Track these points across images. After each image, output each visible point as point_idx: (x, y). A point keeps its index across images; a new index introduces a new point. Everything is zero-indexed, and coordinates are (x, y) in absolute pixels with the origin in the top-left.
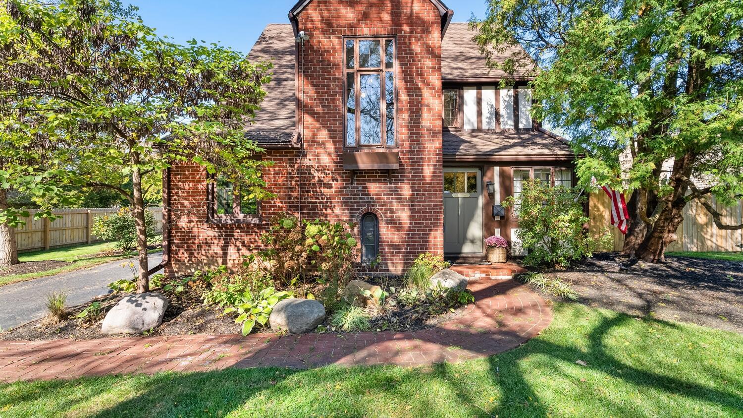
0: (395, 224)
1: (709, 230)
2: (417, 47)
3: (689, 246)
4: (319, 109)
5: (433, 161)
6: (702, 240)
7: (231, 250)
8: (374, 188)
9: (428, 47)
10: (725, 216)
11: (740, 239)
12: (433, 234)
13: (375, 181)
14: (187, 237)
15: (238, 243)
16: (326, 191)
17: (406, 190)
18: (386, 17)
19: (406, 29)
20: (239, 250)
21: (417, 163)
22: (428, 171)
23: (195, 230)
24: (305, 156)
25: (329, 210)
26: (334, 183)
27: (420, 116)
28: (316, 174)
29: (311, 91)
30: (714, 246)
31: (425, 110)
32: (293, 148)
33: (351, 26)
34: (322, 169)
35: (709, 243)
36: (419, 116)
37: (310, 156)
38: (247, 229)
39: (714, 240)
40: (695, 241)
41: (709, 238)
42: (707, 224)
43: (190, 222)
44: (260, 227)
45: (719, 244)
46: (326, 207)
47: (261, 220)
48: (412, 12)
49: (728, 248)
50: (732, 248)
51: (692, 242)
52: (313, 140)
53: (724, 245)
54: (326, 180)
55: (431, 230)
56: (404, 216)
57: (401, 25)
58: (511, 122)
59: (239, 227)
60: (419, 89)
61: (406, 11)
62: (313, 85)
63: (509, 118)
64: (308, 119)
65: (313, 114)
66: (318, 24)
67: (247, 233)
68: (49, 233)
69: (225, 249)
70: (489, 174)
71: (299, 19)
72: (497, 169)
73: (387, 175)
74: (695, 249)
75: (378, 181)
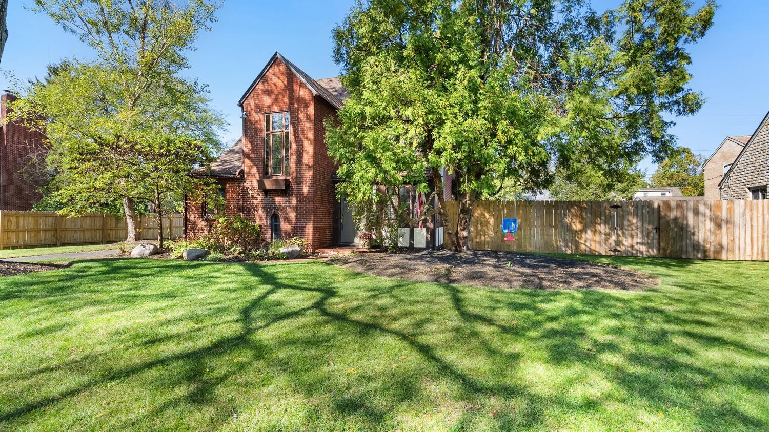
0: (287, 220)
1: (583, 236)
2: (302, 116)
3: (564, 249)
4: (252, 155)
5: (308, 183)
6: (577, 244)
8: (278, 199)
9: (307, 115)
10: (600, 224)
11: (613, 244)
12: (307, 227)
13: (278, 195)
14: (194, 225)
16: (255, 202)
17: (294, 201)
18: (286, 100)
19: (296, 105)
21: (300, 184)
22: (305, 189)
23: (197, 222)
24: (245, 182)
25: (256, 212)
26: (258, 197)
27: (302, 157)
28: (250, 192)
29: (249, 146)
30: (588, 249)
31: (305, 153)
32: (237, 178)
33: (269, 107)
34: (253, 189)
35: (583, 247)
37: (247, 182)
39: (588, 244)
40: (570, 244)
41: (583, 242)
42: (581, 231)
43: (195, 217)
45: (593, 248)
46: (255, 210)
48: (299, 96)
49: (601, 252)
50: (606, 252)
51: (567, 246)
52: (250, 173)
53: (597, 249)
54: (255, 195)
55: (306, 225)
56: (292, 215)
57: (293, 104)
60: (302, 141)
61: (296, 95)
62: (250, 142)
64: (247, 161)
65: (250, 158)
66: (253, 107)
68: (173, 229)
71: (244, 105)
73: (284, 192)
74: (569, 252)
75: (280, 195)
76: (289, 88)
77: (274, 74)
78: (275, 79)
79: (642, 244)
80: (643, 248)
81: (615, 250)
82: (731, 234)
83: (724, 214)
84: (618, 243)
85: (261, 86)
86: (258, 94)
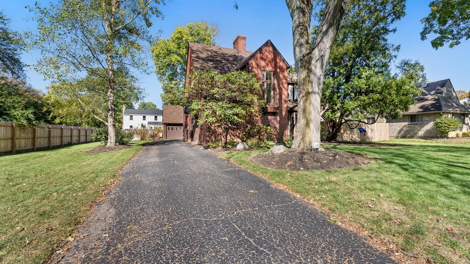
0: (276, 128)
2: (281, 76)
5: (285, 111)
6: (342, 137)
7: (228, 136)
8: (270, 117)
12: (286, 132)
15: (230, 134)
16: (257, 118)
17: (278, 118)
18: (273, 66)
19: (278, 70)
20: (231, 136)
21: (281, 110)
22: (284, 113)
26: (259, 116)
33: (264, 67)
36: (282, 96)
38: (234, 129)
44: (237, 129)
46: (256, 123)
47: (237, 127)
48: (280, 65)
54: (257, 115)
56: (278, 126)
57: (277, 69)
58: (292, 97)
59: (231, 129)
60: (281, 88)
61: (278, 65)
63: (291, 96)
66: (254, 65)
67: (233, 131)
69: (226, 136)
70: (292, 115)
72: (295, 113)
73: (274, 114)
75: (271, 115)
76: (274, 59)
77: (266, 51)
78: (267, 53)
79: (357, 137)
80: (357, 139)
81: (352, 140)
82: (374, 133)
83: (373, 128)
84: (352, 137)
85: (259, 55)
86: (257, 59)
